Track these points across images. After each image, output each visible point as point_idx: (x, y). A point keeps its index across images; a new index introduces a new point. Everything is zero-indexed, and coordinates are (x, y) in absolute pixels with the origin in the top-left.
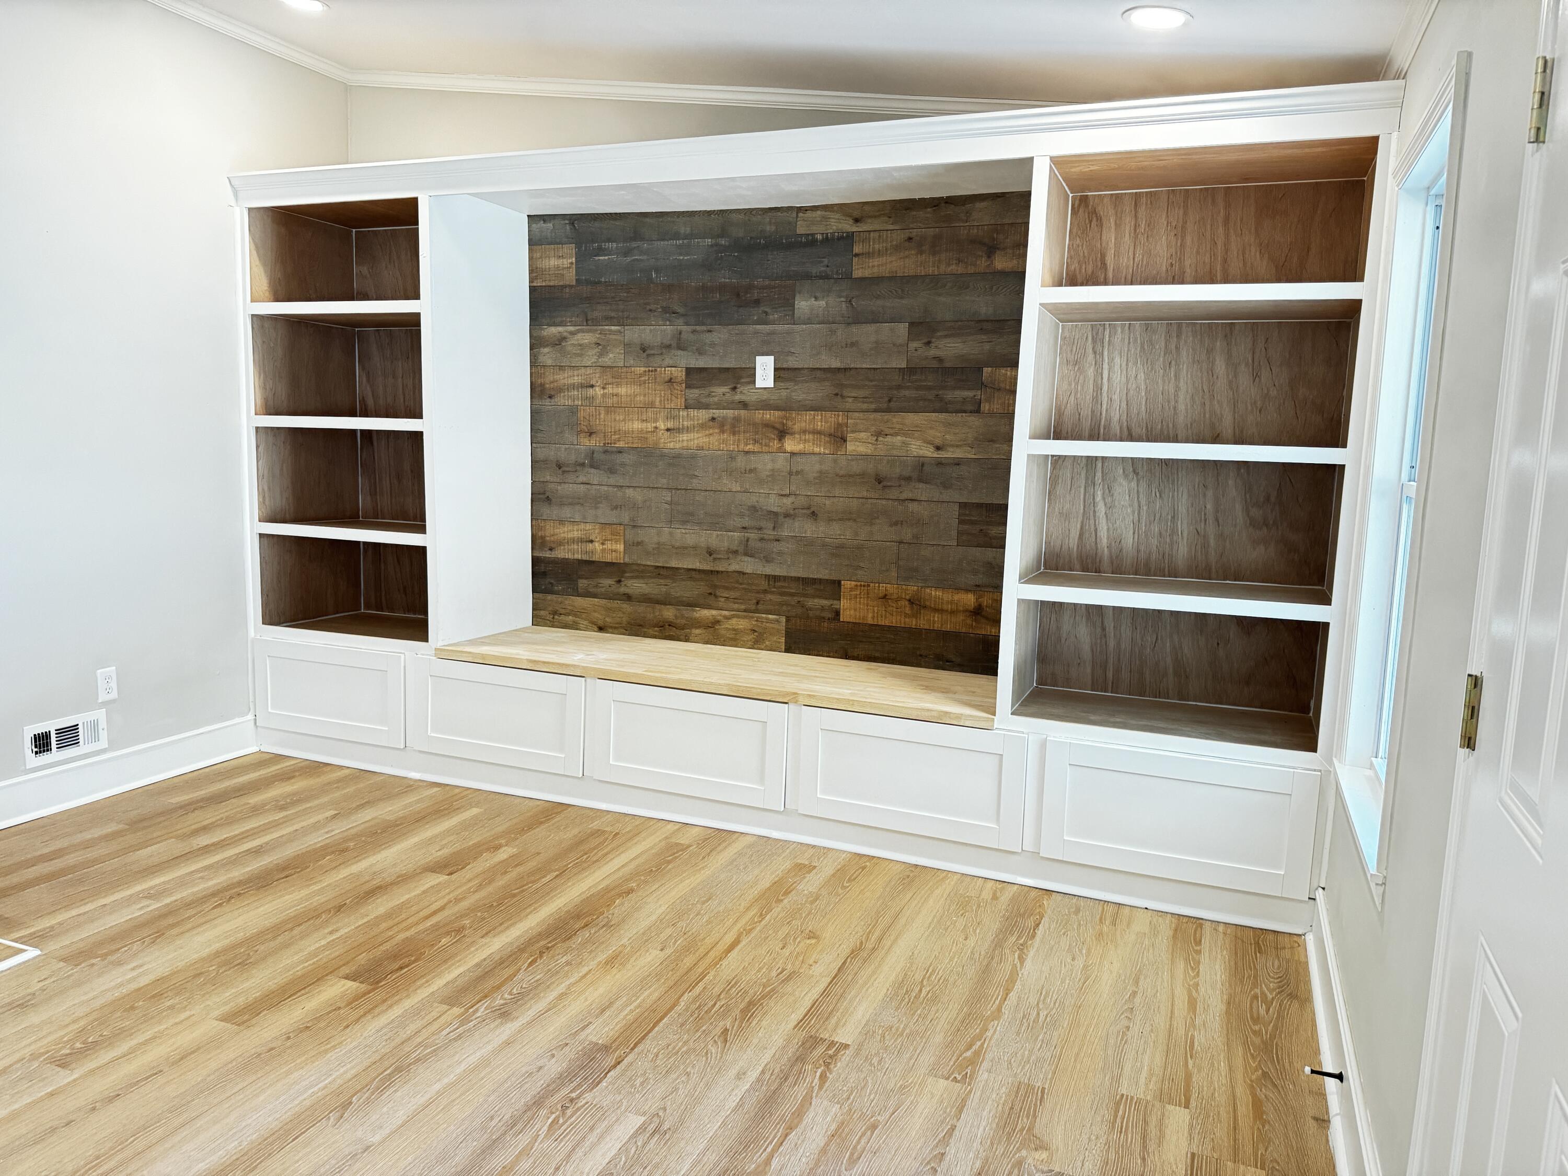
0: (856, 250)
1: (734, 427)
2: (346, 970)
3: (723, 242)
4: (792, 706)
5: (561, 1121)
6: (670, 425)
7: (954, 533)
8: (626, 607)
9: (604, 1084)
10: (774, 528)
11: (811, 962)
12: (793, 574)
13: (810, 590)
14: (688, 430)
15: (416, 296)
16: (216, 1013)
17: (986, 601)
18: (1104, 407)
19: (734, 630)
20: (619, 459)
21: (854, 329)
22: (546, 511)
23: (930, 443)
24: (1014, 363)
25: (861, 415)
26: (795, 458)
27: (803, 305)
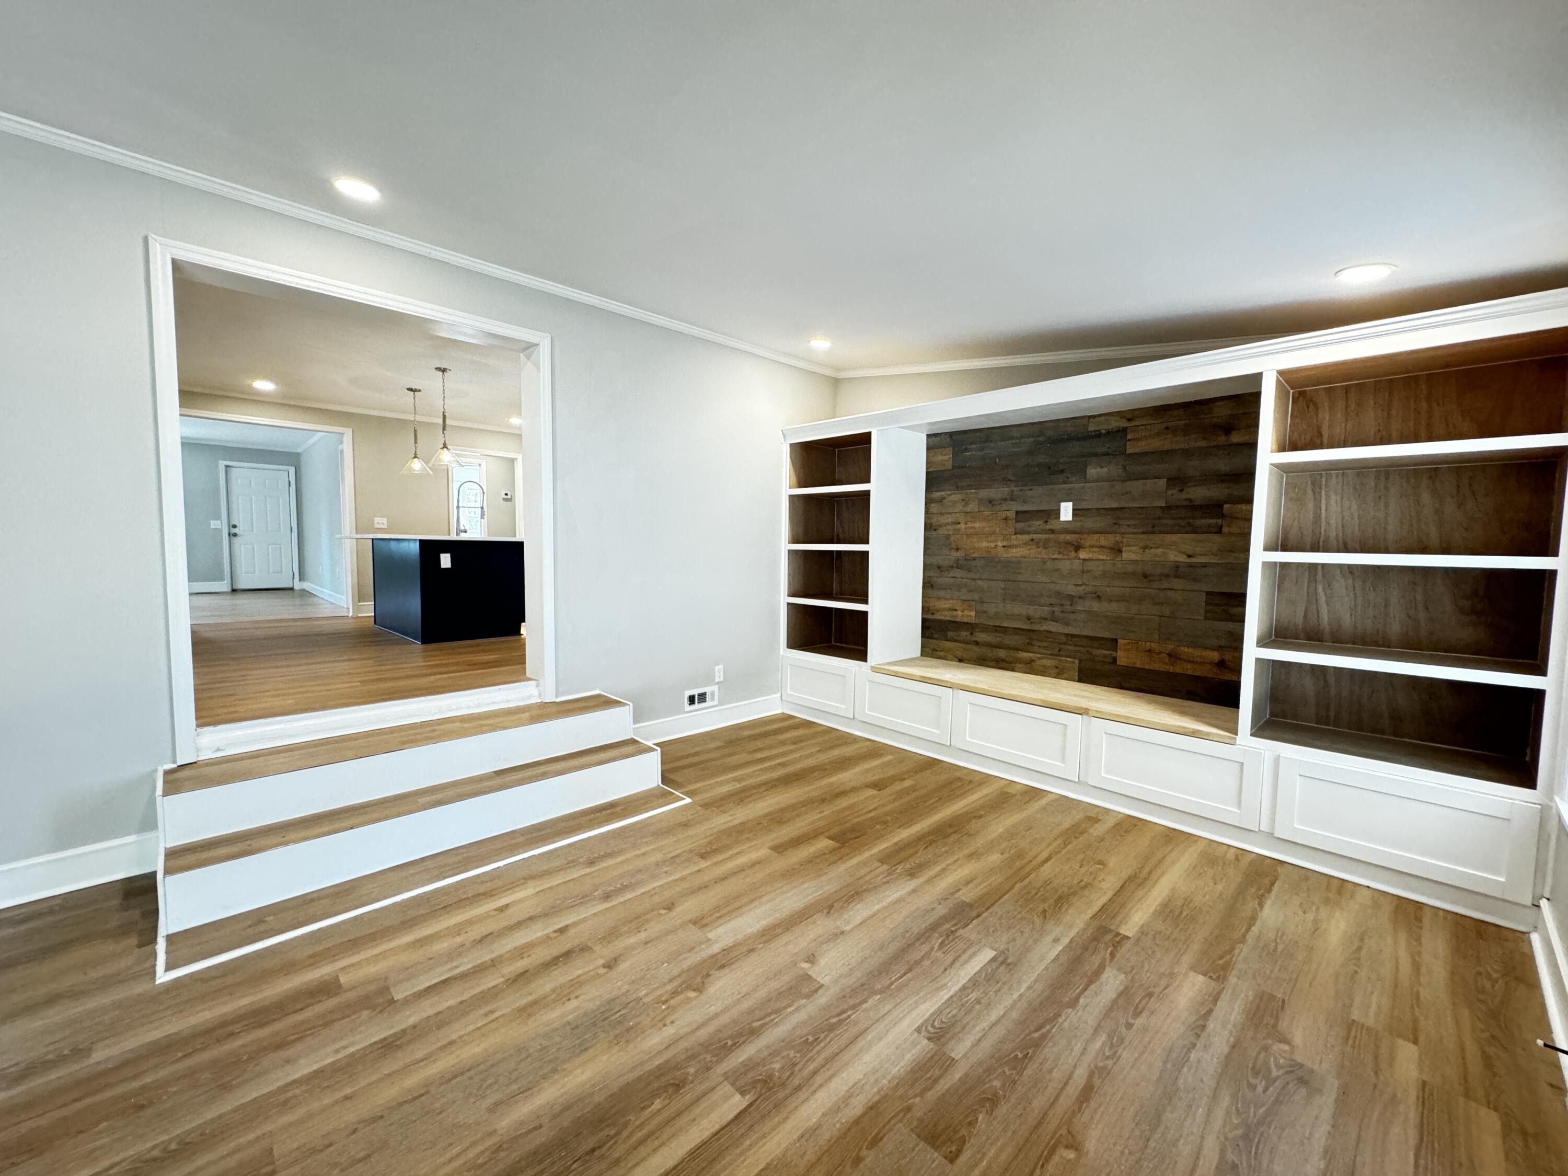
0: (1129, 437)
1: (1045, 545)
2: (827, 834)
3: (1041, 439)
4: (1085, 717)
5: (946, 942)
6: (1005, 543)
7: (1202, 611)
8: (976, 648)
9: (971, 926)
10: (1071, 605)
11: (1100, 879)
12: (1085, 633)
13: (1096, 644)
14: (1016, 546)
15: (868, 481)
16: (768, 845)
17: (1228, 656)
18: (1323, 528)
19: (1044, 666)
20: (973, 563)
21: (1128, 484)
22: (930, 592)
23: (1182, 552)
24: (1250, 501)
25: (1132, 536)
26: (1086, 563)
27: (1092, 472)
